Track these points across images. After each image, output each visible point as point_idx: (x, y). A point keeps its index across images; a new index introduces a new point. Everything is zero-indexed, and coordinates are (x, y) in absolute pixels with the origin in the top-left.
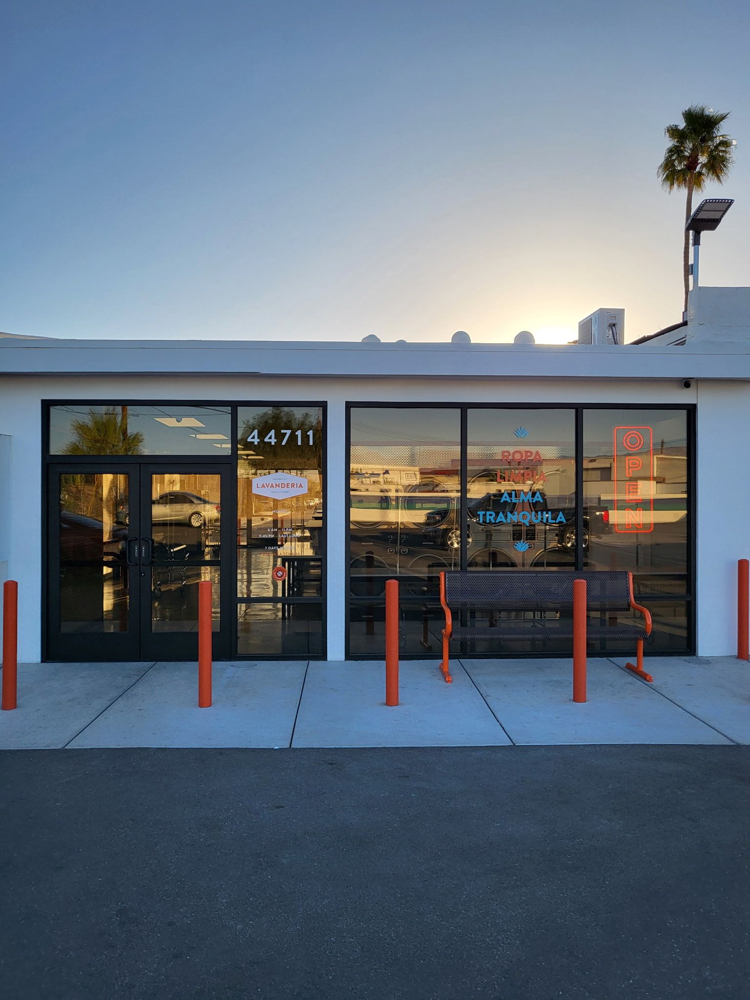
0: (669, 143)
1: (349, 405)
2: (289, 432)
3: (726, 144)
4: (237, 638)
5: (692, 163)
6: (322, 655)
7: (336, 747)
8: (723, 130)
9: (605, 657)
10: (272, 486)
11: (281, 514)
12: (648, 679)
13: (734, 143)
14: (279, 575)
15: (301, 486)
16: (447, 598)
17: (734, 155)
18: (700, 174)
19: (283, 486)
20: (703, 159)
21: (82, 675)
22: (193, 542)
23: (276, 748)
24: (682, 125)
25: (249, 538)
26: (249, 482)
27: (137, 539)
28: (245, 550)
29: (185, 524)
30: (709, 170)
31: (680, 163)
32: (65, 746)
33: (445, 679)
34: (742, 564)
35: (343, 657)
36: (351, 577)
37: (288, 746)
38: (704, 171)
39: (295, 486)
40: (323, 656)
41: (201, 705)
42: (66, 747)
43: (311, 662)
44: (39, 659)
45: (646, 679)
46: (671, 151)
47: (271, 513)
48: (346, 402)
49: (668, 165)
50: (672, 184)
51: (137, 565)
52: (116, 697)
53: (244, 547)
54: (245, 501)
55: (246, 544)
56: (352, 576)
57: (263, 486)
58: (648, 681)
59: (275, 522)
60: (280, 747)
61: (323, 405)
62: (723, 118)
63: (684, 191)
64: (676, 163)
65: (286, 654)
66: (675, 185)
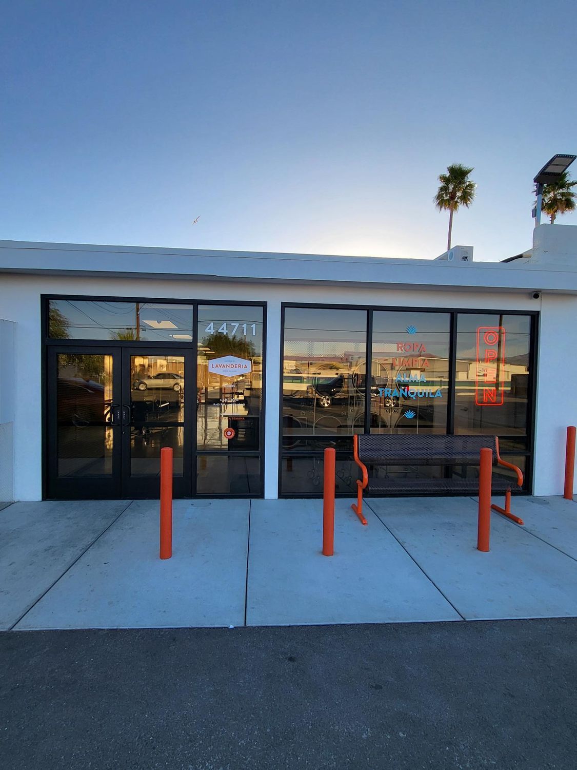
0: (441, 184)
1: (284, 305)
2: (237, 325)
3: (471, 186)
4: (196, 475)
5: (453, 197)
6: (260, 494)
7: (292, 624)
8: (470, 178)
9: (468, 496)
10: (224, 366)
11: (224, 385)
12: (519, 522)
13: (476, 186)
14: (229, 434)
15: (246, 367)
16: (360, 456)
17: (476, 192)
18: (457, 202)
19: (232, 366)
20: (459, 194)
21: (69, 516)
22: (174, 400)
23: (231, 626)
24: (448, 174)
25: (206, 398)
26: (206, 367)
27: (119, 406)
28: (204, 405)
29: (170, 389)
30: (462, 200)
31: (446, 196)
32: (12, 628)
33: (362, 522)
34: (570, 430)
35: (277, 497)
36: (283, 437)
37: (244, 625)
38: (459, 201)
39: (242, 367)
40: (262, 496)
41: (163, 556)
42: (13, 630)
43: (252, 500)
44: (40, 498)
45: (517, 522)
46: (442, 189)
47: (219, 384)
48: (282, 303)
49: (439, 197)
50: (441, 207)
51: (119, 425)
52: (88, 545)
53: (203, 403)
54: (204, 378)
55: (204, 401)
56: (284, 435)
57: (217, 366)
58: (520, 524)
59: (221, 389)
60: (236, 626)
61: (264, 305)
62: (470, 171)
63: (448, 212)
64: (444, 196)
65: (234, 493)
66: (443, 208)
